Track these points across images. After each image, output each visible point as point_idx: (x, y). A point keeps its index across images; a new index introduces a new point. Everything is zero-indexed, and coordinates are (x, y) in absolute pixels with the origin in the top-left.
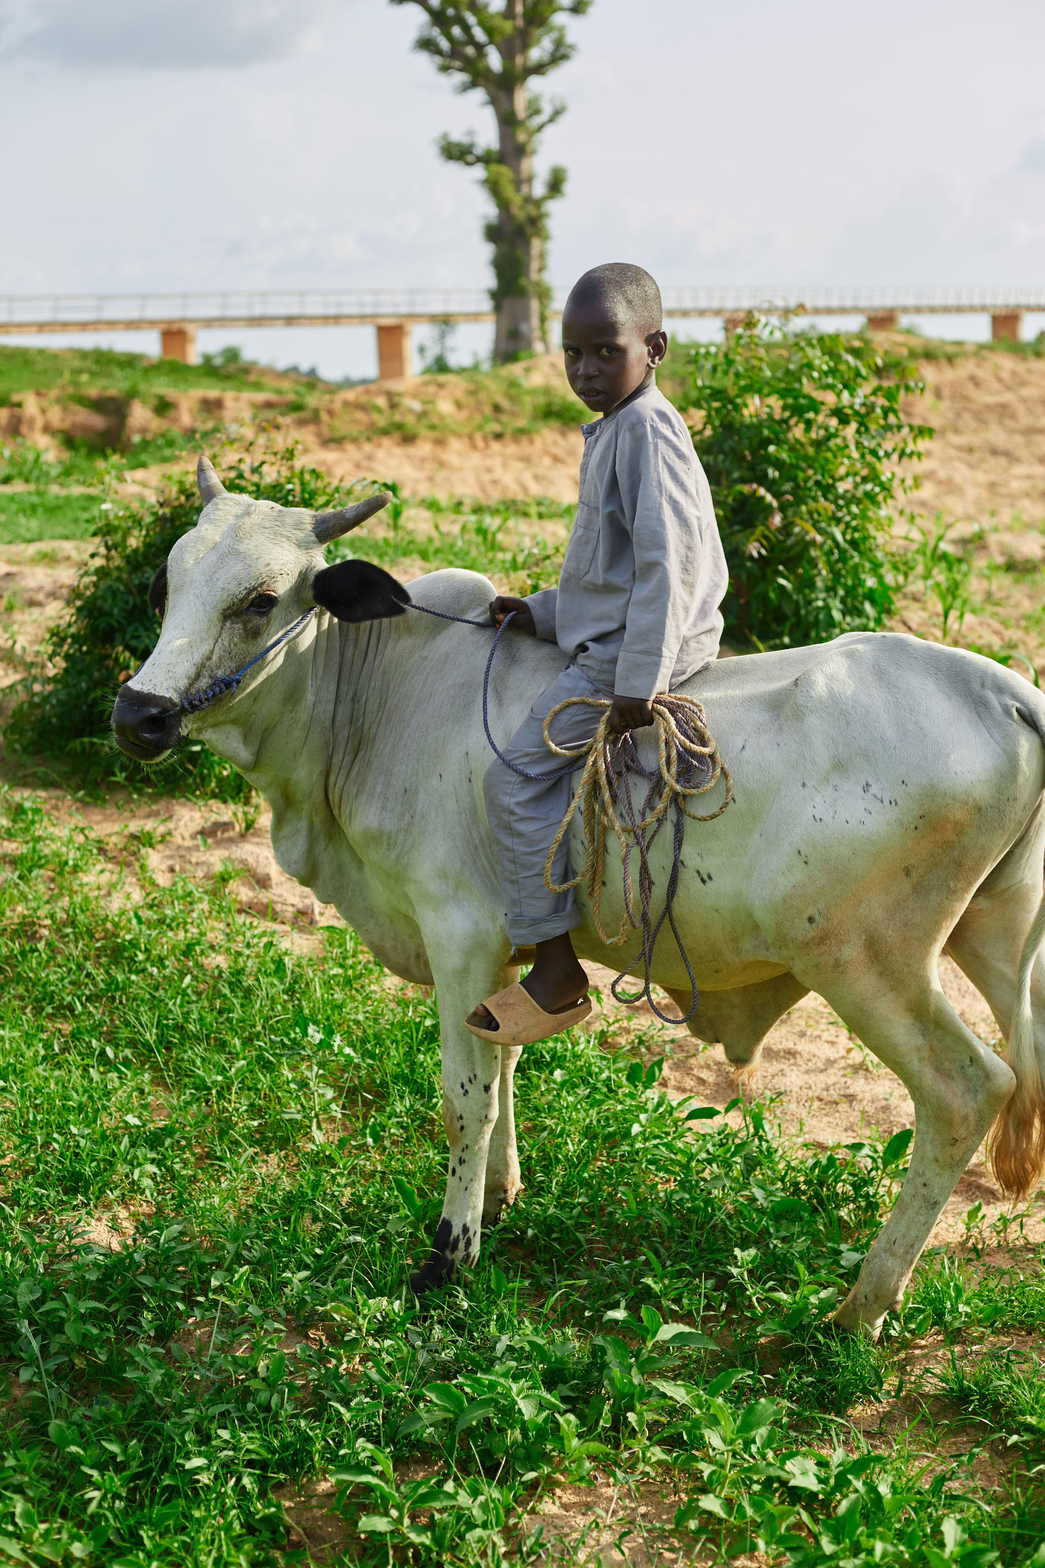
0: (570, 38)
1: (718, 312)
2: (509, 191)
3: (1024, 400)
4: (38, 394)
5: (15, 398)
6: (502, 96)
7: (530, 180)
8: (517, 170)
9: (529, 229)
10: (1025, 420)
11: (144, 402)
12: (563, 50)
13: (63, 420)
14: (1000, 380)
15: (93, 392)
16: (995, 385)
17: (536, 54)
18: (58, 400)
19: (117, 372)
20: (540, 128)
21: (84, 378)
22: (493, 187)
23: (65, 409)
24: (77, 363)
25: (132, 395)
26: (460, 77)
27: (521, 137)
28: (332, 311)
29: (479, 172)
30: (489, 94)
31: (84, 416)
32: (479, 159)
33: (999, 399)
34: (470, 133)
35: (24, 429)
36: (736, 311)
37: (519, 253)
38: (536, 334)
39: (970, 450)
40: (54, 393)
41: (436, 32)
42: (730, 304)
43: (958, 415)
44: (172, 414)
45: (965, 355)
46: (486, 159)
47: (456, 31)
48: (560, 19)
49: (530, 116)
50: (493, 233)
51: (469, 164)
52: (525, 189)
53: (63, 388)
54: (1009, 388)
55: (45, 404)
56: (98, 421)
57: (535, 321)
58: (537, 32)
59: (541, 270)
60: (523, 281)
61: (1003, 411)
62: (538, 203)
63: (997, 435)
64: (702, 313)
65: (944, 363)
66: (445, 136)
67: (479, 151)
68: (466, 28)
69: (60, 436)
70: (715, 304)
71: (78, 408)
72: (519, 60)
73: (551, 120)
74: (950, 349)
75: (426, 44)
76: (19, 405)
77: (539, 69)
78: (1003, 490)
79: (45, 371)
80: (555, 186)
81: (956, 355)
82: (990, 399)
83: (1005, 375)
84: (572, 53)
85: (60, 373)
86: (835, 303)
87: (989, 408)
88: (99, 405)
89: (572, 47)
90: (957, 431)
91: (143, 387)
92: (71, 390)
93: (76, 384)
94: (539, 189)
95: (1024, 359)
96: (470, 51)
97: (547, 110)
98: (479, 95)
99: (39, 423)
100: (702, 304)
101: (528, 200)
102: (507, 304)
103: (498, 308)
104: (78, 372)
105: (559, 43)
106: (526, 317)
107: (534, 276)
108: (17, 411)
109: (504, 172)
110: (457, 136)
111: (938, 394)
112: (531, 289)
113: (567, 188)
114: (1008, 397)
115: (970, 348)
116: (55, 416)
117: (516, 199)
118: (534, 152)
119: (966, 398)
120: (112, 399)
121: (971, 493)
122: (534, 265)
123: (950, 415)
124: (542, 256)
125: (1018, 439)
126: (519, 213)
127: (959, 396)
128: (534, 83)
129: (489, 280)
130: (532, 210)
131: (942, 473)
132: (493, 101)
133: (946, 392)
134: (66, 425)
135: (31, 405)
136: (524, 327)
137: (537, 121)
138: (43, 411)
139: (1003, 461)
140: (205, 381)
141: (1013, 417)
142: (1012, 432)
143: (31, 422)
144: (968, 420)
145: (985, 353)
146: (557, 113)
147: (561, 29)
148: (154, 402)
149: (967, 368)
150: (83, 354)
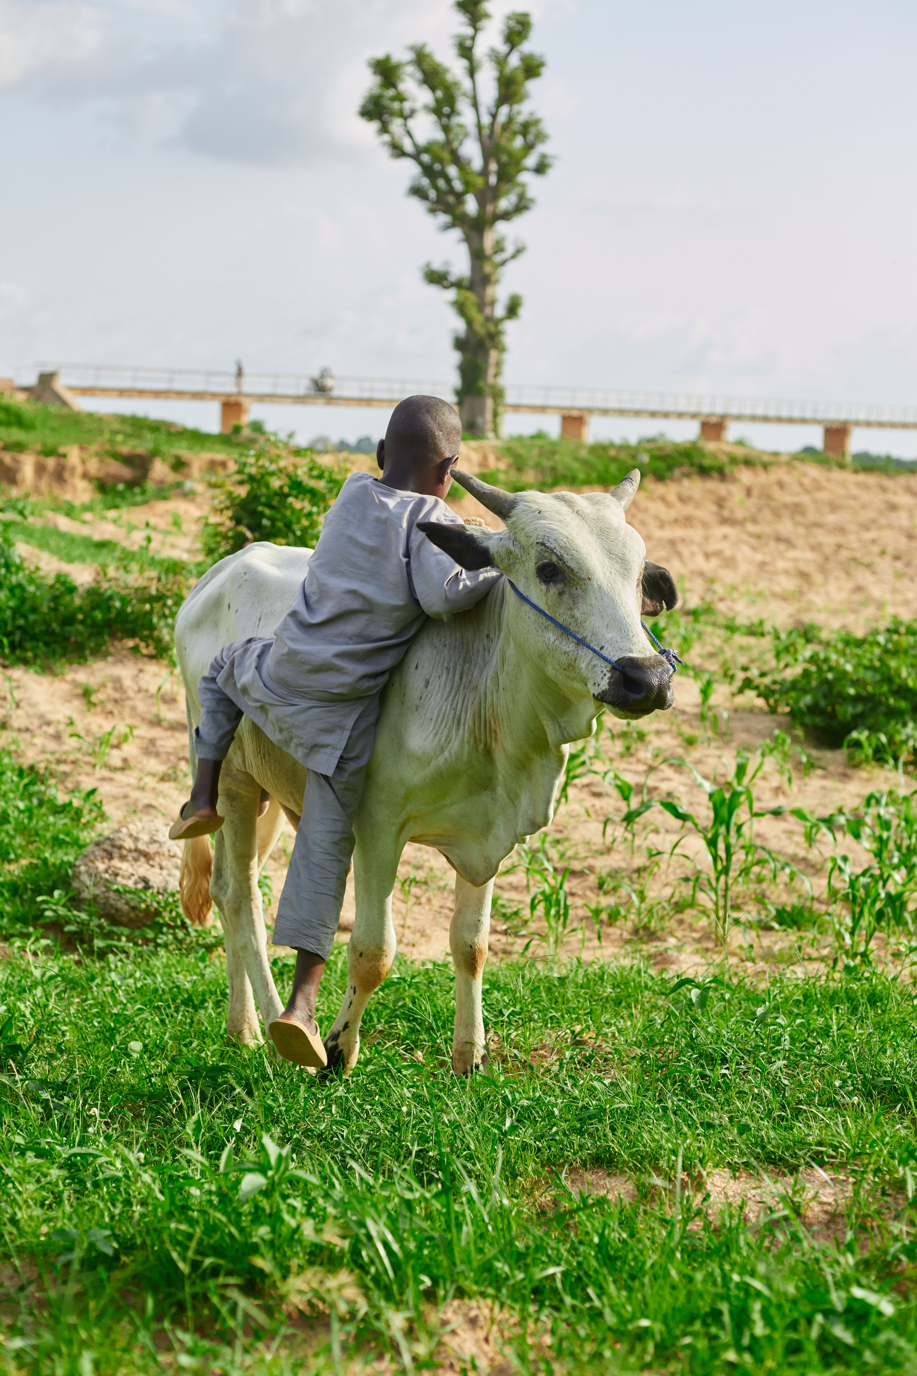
0: (531, 193)
1: (694, 416)
2: (473, 312)
3: (816, 502)
4: (82, 448)
5: (62, 450)
6: (474, 235)
7: (493, 303)
8: (481, 296)
9: (488, 343)
10: (812, 516)
11: (164, 460)
12: (524, 203)
13: (99, 470)
14: (801, 484)
15: (125, 449)
16: (797, 488)
17: (504, 204)
18: (97, 454)
19: (148, 435)
20: (503, 263)
21: (120, 438)
22: (460, 308)
23: (101, 461)
24: (116, 426)
25: (154, 454)
26: (444, 218)
27: (488, 268)
28: (366, 395)
29: (451, 294)
30: (465, 233)
31: (116, 468)
32: (453, 285)
33: (797, 499)
34: (447, 263)
35: (67, 475)
36: (709, 415)
37: (479, 361)
38: (489, 426)
39: (758, 537)
40: (94, 448)
41: (425, 182)
42: (706, 409)
43: (760, 509)
44: (185, 470)
45: (778, 464)
46: (458, 285)
47: (441, 183)
48: (525, 177)
49: (496, 252)
50: (460, 344)
51: (446, 287)
52: (488, 311)
53: (102, 445)
54: (807, 491)
55: (85, 456)
56: (126, 472)
57: (489, 416)
58: (505, 187)
59: (496, 375)
60: (481, 384)
61: (797, 509)
62: (498, 322)
63: (786, 527)
64: (680, 415)
65: (760, 469)
66: (428, 265)
67: (453, 278)
68: (448, 181)
69: (95, 482)
70: (693, 409)
71: (110, 461)
72: (489, 208)
73: (514, 257)
74: (766, 459)
75: (417, 191)
76: (64, 456)
77: (506, 216)
78: (770, 568)
79: (90, 431)
80: (513, 309)
81: (771, 464)
82: (788, 499)
83: (807, 482)
84: (532, 205)
85: (101, 432)
86: (796, 414)
87: (786, 506)
88: (129, 460)
89: (532, 201)
90: (754, 521)
91: (164, 448)
92: (108, 447)
93: (112, 442)
94: (500, 311)
95: (829, 469)
96: (451, 199)
97: (510, 249)
98: (456, 234)
99: (79, 470)
100: (682, 407)
101: (489, 319)
102: (468, 400)
103: (460, 403)
104: (115, 433)
105: (521, 197)
106: (482, 412)
107: (490, 380)
108: (63, 460)
109: (471, 297)
110: (437, 266)
111: (749, 492)
112: (487, 390)
113: (523, 311)
114: (805, 499)
115: (784, 459)
116: (93, 466)
117: (478, 318)
118: (497, 282)
119: (770, 497)
120: (140, 457)
121: (744, 568)
122: (491, 371)
123: (754, 510)
124: (498, 364)
125: (801, 531)
126: (480, 329)
127: (766, 496)
128: (501, 227)
129: (455, 380)
130: (491, 327)
131: (728, 553)
132: (467, 239)
133: (755, 492)
134: (101, 474)
135: (74, 456)
136: (479, 420)
137: (498, 258)
138: (84, 462)
139: (782, 547)
140: (218, 447)
141: (803, 513)
142: (796, 524)
143: (73, 470)
144: (767, 513)
145: (796, 463)
146: (519, 252)
147: (523, 186)
148: (172, 460)
149: (779, 473)
150: (123, 419)
